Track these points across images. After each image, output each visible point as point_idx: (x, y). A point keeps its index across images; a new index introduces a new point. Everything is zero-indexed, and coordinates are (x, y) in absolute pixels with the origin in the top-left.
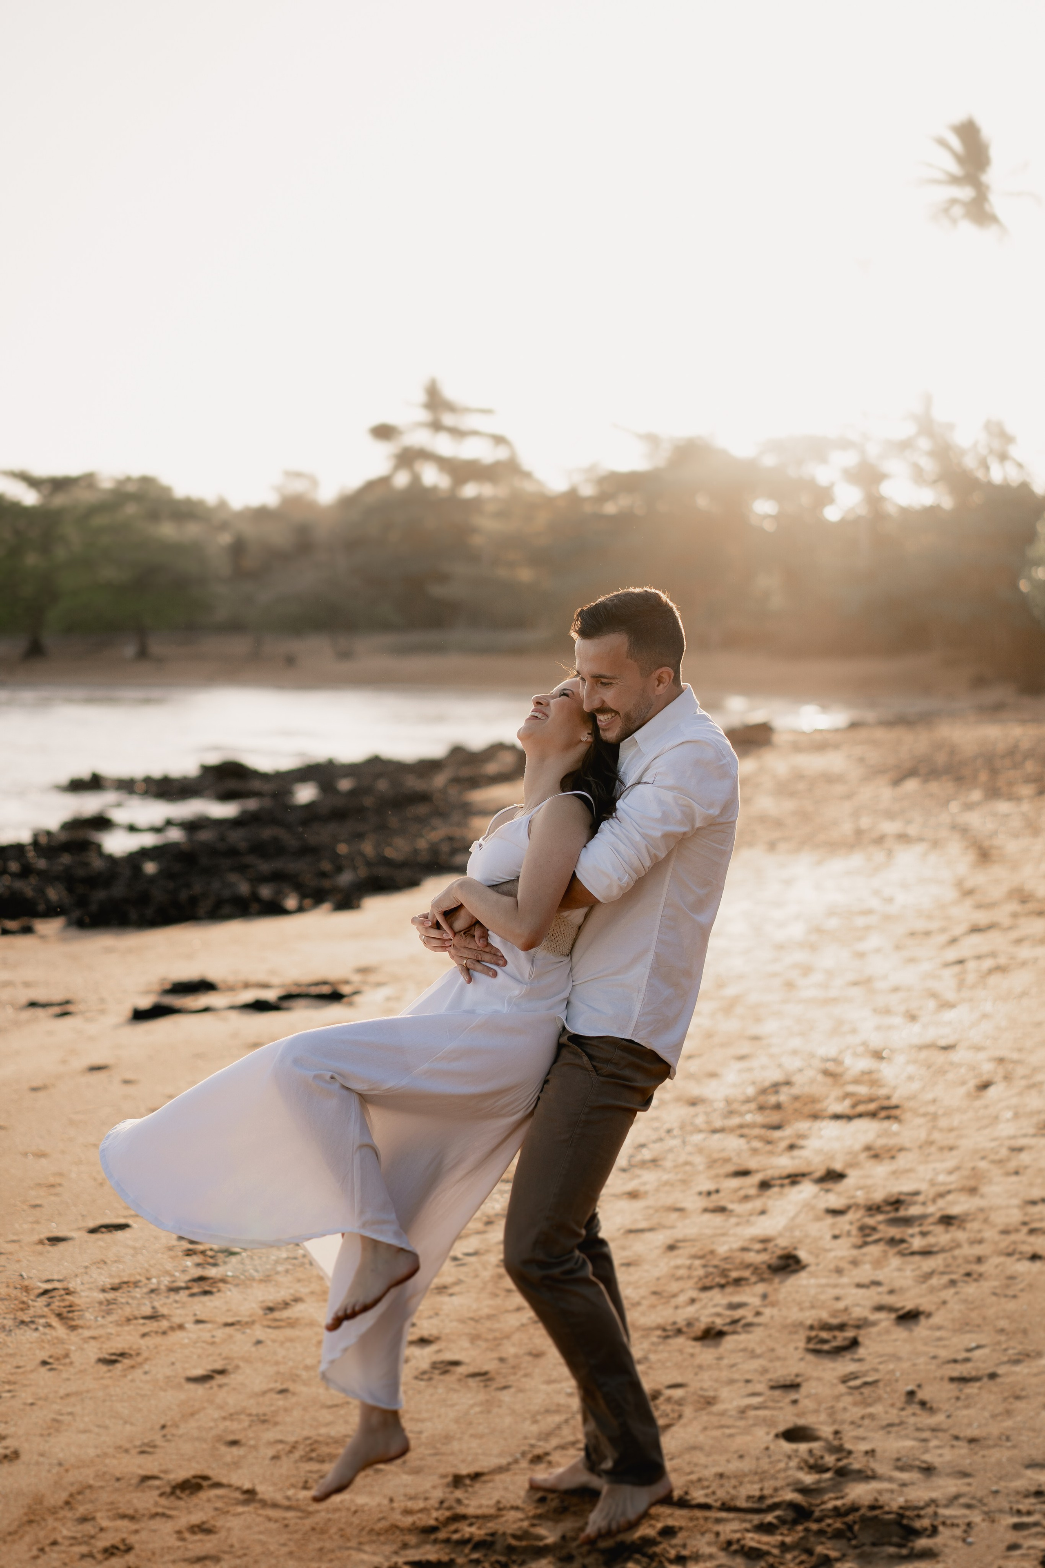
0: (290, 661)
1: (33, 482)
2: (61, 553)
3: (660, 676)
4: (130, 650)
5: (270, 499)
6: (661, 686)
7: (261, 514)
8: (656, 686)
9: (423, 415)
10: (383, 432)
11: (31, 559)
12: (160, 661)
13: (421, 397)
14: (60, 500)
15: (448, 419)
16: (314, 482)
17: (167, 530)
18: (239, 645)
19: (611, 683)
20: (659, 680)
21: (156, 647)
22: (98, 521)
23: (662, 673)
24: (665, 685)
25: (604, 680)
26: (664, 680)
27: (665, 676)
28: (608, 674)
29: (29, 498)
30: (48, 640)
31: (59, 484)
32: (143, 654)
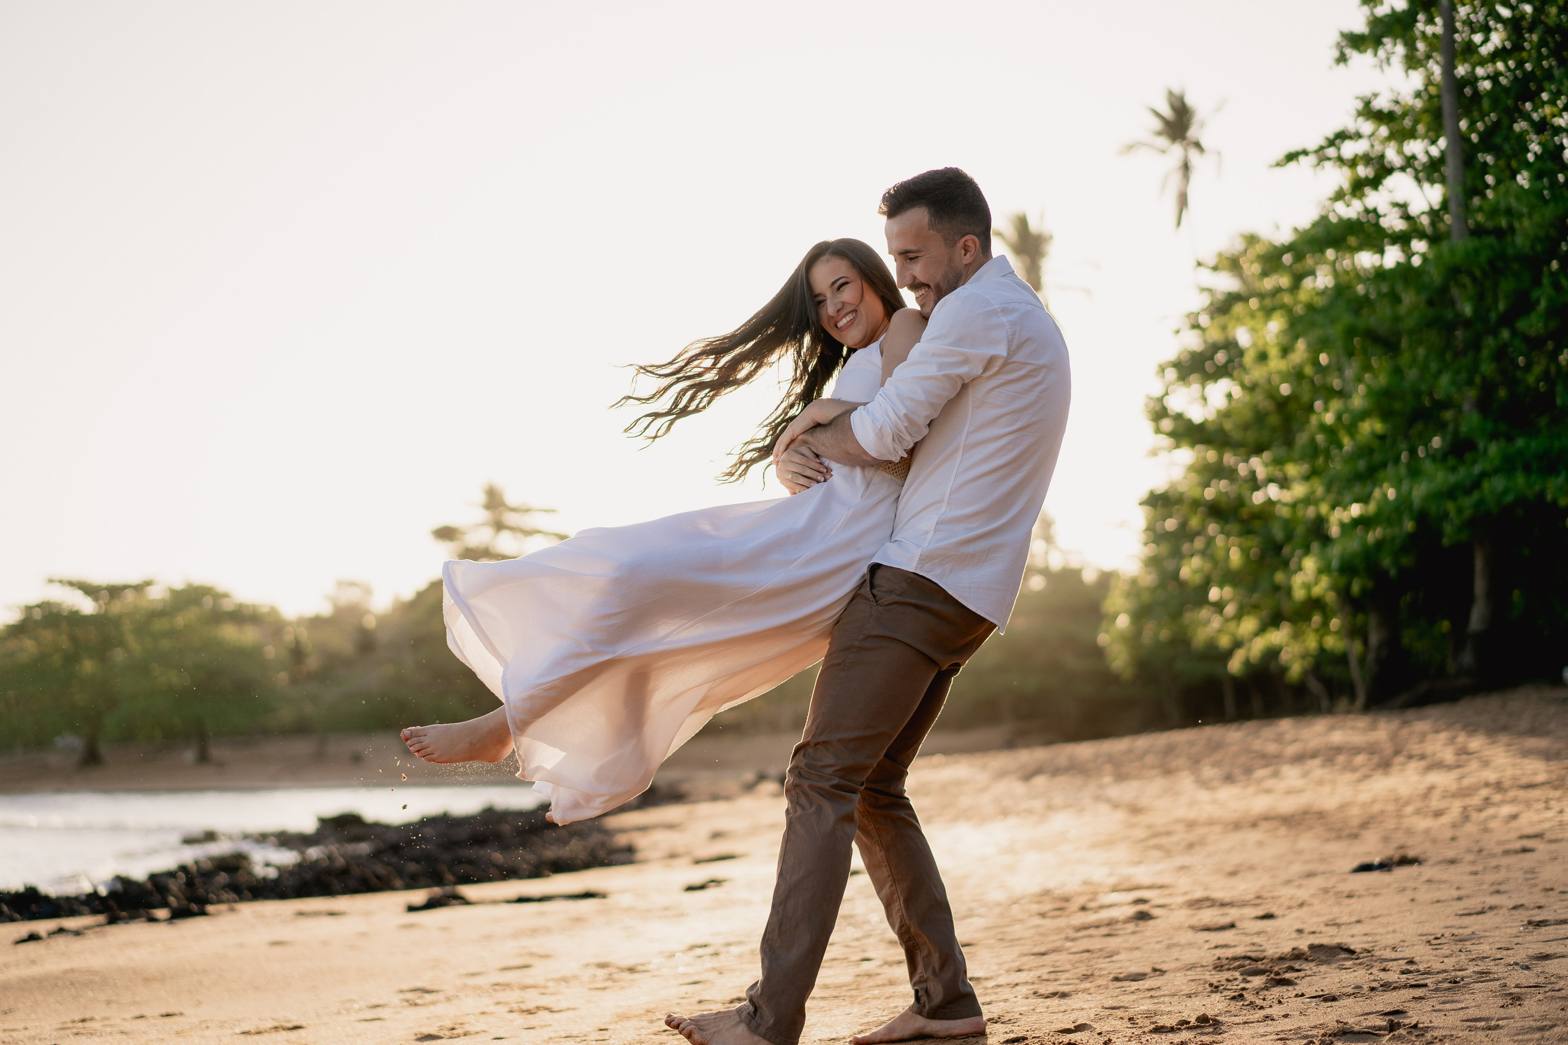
0: (357, 759)
1: (90, 590)
2: (119, 655)
3: (965, 245)
4: (189, 755)
5: (325, 609)
6: (968, 254)
7: (316, 622)
8: (963, 256)
9: (483, 515)
10: (446, 533)
11: (88, 666)
12: (221, 765)
13: (481, 498)
14: (116, 608)
15: (510, 518)
16: (368, 591)
17: (229, 633)
18: (302, 747)
19: (917, 257)
20: (965, 250)
21: (216, 752)
22: (159, 625)
23: (966, 241)
24: (972, 253)
25: (911, 255)
26: (971, 249)
27: (970, 244)
28: (913, 248)
29: (87, 606)
30: (103, 749)
31: (115, 591)
32: (203, 758)
